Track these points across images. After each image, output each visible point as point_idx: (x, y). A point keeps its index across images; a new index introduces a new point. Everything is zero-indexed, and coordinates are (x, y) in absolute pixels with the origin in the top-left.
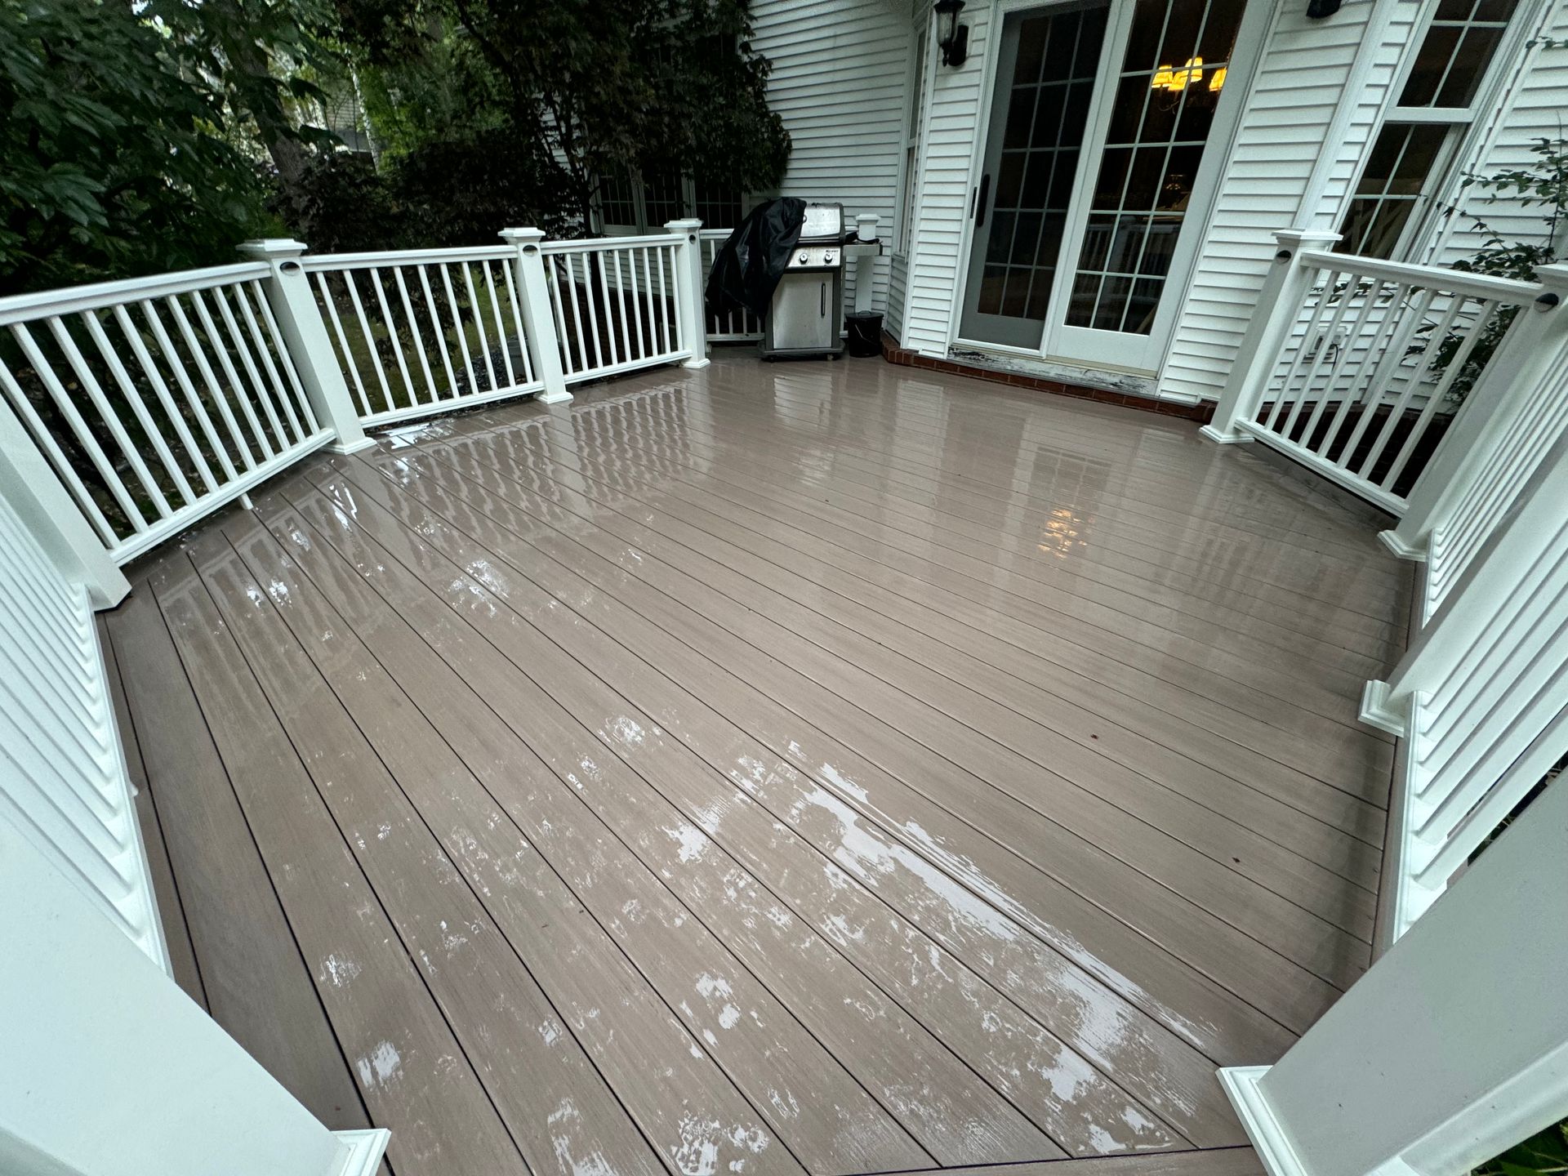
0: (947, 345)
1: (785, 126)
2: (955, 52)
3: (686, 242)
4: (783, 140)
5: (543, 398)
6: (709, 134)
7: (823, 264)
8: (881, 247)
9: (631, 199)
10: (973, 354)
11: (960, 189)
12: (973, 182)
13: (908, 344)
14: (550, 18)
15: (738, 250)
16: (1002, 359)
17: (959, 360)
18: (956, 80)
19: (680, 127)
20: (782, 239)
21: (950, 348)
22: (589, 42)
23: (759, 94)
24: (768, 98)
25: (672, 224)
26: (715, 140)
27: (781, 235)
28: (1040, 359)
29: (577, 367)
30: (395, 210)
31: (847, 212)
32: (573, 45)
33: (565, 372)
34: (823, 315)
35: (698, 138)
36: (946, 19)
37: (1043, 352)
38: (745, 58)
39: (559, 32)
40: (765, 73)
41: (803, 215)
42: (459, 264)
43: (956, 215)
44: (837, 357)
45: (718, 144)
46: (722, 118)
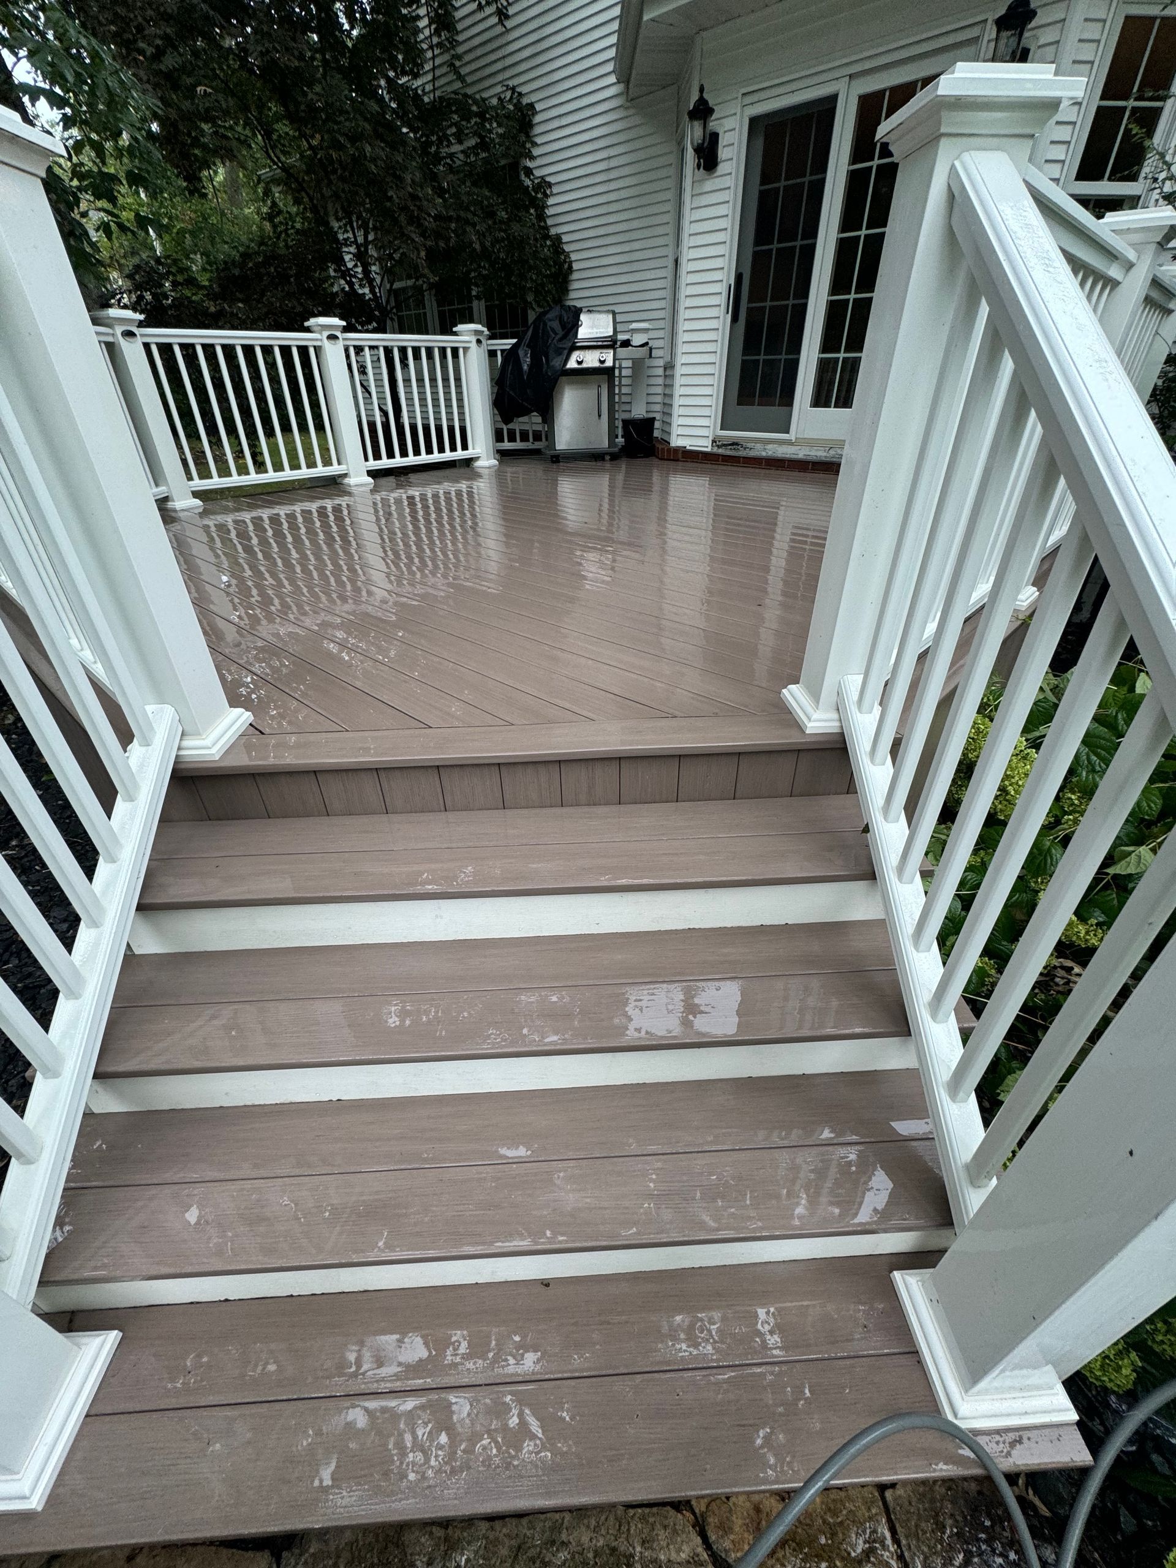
0: (711, 438)
1: (567, 248)
2: (708, 157)
3: (473, 345)
4: (565, 262)
5: (346, 481)
6: (493, 246)
7: (597, 364)
8: (651, 349)
9: (424, 308)
10: (733, 444)
11: (716, 288)
12: (728, 279)
13: (676, 442)
14: (347, 124)
15: (521, 353)
16: (759, 446)
17: (721, 451)
18: (709, 185)
19: (465, 232)
20: (561, 340)
21: (714, 441)
22: (383, 149)
23: (541, 217)
24: (550, 222)
25: (460, 328)
26: (499, 251)
27: (558, 337)
28: (789, 443)
29: (377, 456)
30: (212, 309)
31: (619, 318)
32: (368, 148)
33: (366, 459)
34: (600, 416)
35: (482, 245)
36: (697, 126)
37: (792, 436)
38: (528, 182)
39: (355, 138)
40: (546, 196)
41: (578, 319)
42: (271, 346)
43: (714, 312)
44: (614, 457)
45: (502, 255)
46: (505, 231)
